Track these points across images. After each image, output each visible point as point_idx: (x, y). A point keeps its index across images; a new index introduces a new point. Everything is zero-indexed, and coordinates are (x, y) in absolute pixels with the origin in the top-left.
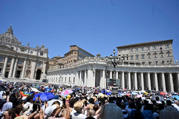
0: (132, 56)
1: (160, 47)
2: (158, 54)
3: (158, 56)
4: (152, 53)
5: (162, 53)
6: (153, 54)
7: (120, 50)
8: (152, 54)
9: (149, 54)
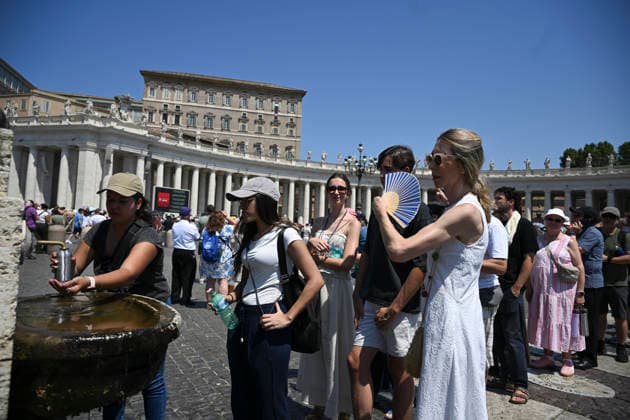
0: (193, 116)
1: (275, 105)
2: (268, 124)
3: (266, 129)
4: (252, 118)
5: (276, 123)
6: (256, 122)
7: (152, 83)
8: (251, 121)
9: (244, 119)
